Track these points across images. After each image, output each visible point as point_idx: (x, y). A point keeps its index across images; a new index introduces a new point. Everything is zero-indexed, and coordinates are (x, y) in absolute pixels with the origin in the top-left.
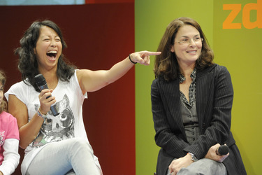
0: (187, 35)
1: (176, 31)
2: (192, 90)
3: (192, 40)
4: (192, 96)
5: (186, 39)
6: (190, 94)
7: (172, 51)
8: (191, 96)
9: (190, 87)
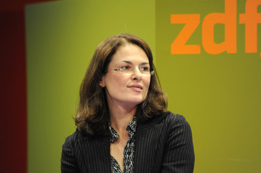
0: (130, 58)
1: (113, 52)
2: (129, 153)
3: (137, 68)
4: (128, 164)
5: (128, 66)
6: (125, 159)
7: (102, 85)
8: (126, 163)
9: (126, 148)
